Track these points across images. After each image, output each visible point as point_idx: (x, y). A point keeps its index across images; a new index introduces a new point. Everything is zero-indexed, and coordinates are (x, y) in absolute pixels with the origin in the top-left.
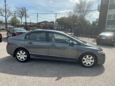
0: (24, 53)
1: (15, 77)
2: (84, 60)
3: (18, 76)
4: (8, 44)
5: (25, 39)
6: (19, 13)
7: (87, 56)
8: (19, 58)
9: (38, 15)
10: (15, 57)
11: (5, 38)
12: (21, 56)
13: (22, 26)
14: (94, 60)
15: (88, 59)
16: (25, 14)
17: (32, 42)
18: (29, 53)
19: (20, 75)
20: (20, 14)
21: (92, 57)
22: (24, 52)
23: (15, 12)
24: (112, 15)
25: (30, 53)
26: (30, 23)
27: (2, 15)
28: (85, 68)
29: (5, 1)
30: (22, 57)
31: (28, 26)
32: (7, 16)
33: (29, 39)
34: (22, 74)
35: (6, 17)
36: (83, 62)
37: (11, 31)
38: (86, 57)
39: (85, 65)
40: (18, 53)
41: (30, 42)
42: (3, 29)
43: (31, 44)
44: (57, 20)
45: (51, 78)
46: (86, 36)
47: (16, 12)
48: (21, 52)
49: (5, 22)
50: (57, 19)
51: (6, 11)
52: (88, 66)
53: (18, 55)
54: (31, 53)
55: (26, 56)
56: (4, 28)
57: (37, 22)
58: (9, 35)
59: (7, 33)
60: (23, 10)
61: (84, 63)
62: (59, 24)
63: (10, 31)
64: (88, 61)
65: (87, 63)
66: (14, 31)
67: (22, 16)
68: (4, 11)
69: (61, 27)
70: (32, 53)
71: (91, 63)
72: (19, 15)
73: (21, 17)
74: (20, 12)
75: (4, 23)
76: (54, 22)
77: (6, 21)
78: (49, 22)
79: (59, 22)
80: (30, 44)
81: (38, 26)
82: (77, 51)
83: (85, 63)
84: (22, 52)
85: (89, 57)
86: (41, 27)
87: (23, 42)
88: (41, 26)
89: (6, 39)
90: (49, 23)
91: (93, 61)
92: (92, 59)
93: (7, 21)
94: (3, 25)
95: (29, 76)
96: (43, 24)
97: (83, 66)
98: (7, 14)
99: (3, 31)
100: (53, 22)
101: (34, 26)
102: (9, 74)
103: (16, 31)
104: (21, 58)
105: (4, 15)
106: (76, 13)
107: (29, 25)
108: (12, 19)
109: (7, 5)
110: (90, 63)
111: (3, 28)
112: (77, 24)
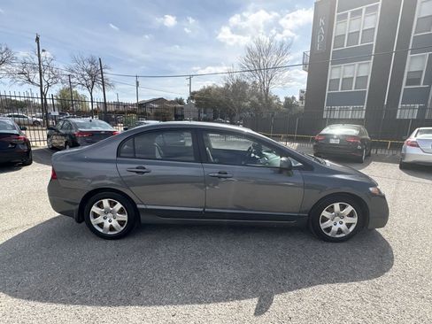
0: (119, 206)
1: (92, 315)
2: (325, 220)
3: (104, 308)
4: (54, 176)
5: (120, 157)
6: (83, 76)
7: (337, 206)
8: (101, 225)
9: (137, 83)
10: (84, 223)
11: (41, 152)
12: (105, 218)
13: (93, 113)
14: (356, 219)
15: (338, 215)
16: (102, 78)
17: (146, 166)
18: (134, 204)
19: (111, 304)
20: (87, 77)
21: (350, 208)
22: (115, 204)
23: (69, 73)
24: (352, 78)
25: (139, 206)
26: (118, 104)
27: (29, 80)
28: (330, 245)
29: (37, 39)
30: (110, 221)
31: (109, 112)
32: (44, 84)
33: (132, 155)
34: (119, 297)
35: (41, 86)
36: (323, 226)
37: (62, 128)
38: (331, 210)
39: (330, 235)
40: (95, 209)
41: (137, 166)
42: (35, 124)
43: (144, 173)
44: (193, 95)
45: (235, 304)
46: (289, 137)
47: (72, 71)
48: (106, 202)
49: (40, 103)
50: (194, 93)
51: (40, 68)
52: (337, 236)
53: (96, 216)
54: (143, 206)
55: (125, 217)
56: (39, 120)
57: (136, 102)
58: (56, 141)
59: (48, 136)
60: (93, 66)
61: (325, 229)
62: (198, 105)
63: (59, 127)
64: (339, 220)
65: (335, 229)
66: (71, 129)
67: (93, 82)
68: (34, 68)
69: (205, 113)
70: (149, 207)
71: (349, 225)
72: (84, 82)
73: (90, 87)
74: (85, 73)
75: (35, 107)
76: (185, 101)
77: (42, 99)
78: (169, 100)
79: (197, 99)
80: (137, 172)
81: (139, 111)
82: (302, 190)
83: (329, 229)
84: (110, 202)
85: (343, 207)
86: (149, 115)
87: (113, 166)
88: (148, 111)
89: (46, 155)
90: (171, 102)
91: (354, 220)
92: (351, 215)
93: (45, 99)
94: (35, 112)
95: (150, 305)
96: (156, 106)
97: (323, 237)
98: (46, 77)
99: (34, 130)
100: (180, 101)
101: (129, 112)
102: (65, 302)
103: (77, 128)
104: (107, 224)
105: (37, 81)
106: (246, 73)
107: (113, 108)
108: (62, 93)
109: (43, 51)
110: (343, 227)
111: (35, 119)
112: (247, 104)
